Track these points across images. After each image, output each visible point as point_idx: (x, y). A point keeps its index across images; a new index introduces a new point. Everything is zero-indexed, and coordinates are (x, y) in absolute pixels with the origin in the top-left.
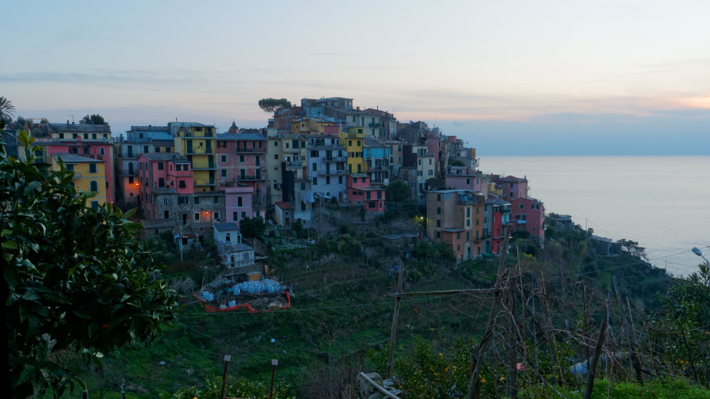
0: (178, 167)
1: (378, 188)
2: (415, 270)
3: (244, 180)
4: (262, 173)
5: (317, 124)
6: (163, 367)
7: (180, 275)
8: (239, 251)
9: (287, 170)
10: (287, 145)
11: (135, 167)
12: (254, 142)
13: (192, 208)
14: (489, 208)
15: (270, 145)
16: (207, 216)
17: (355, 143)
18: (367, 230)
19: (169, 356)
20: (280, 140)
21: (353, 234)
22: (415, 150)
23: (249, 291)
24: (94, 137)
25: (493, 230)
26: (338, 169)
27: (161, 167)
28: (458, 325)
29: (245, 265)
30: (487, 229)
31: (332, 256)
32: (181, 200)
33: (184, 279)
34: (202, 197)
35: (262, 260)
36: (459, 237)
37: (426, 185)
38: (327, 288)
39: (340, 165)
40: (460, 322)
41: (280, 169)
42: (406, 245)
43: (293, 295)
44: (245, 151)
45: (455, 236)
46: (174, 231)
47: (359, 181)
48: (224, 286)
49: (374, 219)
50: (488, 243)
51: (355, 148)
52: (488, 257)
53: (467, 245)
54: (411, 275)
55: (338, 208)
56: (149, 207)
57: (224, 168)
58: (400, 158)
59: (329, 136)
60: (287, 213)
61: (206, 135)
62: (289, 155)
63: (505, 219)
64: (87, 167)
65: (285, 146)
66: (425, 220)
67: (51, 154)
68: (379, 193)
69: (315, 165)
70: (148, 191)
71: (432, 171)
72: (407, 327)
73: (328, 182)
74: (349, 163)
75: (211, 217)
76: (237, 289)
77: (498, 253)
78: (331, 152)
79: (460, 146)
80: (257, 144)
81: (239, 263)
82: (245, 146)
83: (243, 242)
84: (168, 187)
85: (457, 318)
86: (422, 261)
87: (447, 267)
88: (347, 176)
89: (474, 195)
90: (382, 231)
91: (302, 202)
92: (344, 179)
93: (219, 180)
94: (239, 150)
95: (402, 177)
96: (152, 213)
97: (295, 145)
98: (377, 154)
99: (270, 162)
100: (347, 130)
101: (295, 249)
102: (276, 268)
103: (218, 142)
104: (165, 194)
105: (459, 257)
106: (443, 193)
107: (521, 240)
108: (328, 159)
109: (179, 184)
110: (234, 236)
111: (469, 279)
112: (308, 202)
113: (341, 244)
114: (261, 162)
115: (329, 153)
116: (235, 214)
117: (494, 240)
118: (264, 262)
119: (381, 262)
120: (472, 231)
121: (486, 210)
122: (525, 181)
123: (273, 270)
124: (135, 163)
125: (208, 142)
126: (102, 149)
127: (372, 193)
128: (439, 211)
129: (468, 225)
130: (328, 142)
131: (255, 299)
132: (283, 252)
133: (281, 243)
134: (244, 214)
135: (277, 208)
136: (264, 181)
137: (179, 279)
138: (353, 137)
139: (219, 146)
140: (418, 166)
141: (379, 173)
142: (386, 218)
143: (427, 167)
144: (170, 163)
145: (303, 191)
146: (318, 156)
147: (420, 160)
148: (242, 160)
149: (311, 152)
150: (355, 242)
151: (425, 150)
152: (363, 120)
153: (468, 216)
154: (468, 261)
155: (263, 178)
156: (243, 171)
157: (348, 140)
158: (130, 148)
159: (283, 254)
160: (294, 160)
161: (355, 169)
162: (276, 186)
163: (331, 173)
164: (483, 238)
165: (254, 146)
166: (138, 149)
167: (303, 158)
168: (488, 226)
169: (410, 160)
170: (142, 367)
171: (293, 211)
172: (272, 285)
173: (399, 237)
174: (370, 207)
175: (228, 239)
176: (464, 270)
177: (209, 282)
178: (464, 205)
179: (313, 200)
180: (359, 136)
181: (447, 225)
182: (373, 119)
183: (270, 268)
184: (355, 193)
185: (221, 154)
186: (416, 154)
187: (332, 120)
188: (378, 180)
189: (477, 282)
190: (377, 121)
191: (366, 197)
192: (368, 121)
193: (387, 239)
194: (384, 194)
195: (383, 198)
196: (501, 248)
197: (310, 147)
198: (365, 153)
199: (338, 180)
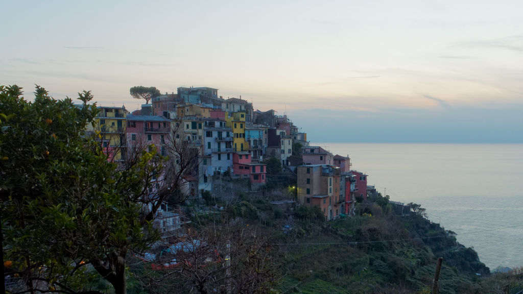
1: (259, 163)
2: (301, 228)
4: (167, 150)
5: (201, 109)
8: (169, 217)
9: (189, 147)
10: (188, 126)
12: (159, 123)
14: (343, 179)
15: (173, 126)
17: (238, 125)
18: (256, 198)
20: (181, 122)
21: (248, 201)
22: (278, 132)
23: (184, 250)
25: (346, 195)
26: (226, 147)
29: (174, 229)
30: (342, 195)
31: (237, 219)
35: (186, 224)
37: (287, 161)
39: (228, 144)
41: (181, 146)
42: (288, 209)
45: (322, 201)
47: (244, 157)
49: (259, 189)
50: (343, 206)
51: (238, 130)
52: (344, 217)
53: (330, 208)
54: (299, 233)
55: (231, 180)
57: (135, 145)
58: (266, 139)
59: (218, 120)
60: (192, 185)
61: (116, 116)
63: (353, 187)
65: (185, 127)
66: (296, 190)
68: (262, 167)
69: (209, 144)
71: (290, 150)
73: (219, 159)
74: (235, 142)
76: (173, 249)
77: (348, 214)
78: (221, 132)
79: (296, 131)
80: (162, 125)
81: (170, 227)
82: (152, 126)
83: (169, 210)
85: (339, 264)
86: (304, 221)
87: (319, 225)
88: (234, 154)
89: (333, 168)
90: (267, 199)
91: (204, 175)
92: (231, 156)
95: (270, 155)
97: (194, 127)
98: (255, 135)
100: (232, 114)
103: (129, 122)
105: (326, 217)
106: (312, 167)
107: (359, 204)
108: (220, 139)
111: (337, 234)
112: (209, 175)
113: (243, 209)
114: (166, 140)
115: (220, 134)
117: (346, 203)
118: (187, 226)
120: (333, 196)
121: (341, 180)
122: (348, 159)
125: (120, 122)
127: (256, 168)
128: (308, 181)
129: (331, 192)
130: (217, 124)
132: (200, 217)
133: (195, 210)
138: (236, 121)
139: (129, 126)
140: (282, 146)
141: (256, 151)
142: (268, 187)
143: (287, 147)
145: (205, 166)
146: (212, 136)
148: (150, 139)
149: (207, 132)
150: (254, 208)
151: (284, 132)
152: (234, 107)
153: (330, 185)
154: (330, 221)
157: (234, 123)
159: (201, 219)
160: (193, 139)
161: (239, 147)
163: (222, 151)
164: (340, 203)
165: (160, 127)
167: (200, 138)
168: (342, 193)
169: (274, 141)
171: (197, 182)
173: (282, 202)
174: (255, 179)
176: (331, 228)
179: (212, 174)
180: (242, 119)
181: (315, 192)
182: (241, 106)
184: (241, 168)
185: (131, 133)
186: (280, 136)
187: (211, 106)
188: (255, 157)
189: (342, 237)
190: (243, 108)
191: (251, 171)
192: (237, 108)
193: (274, 204)
194: (265, 168)
195: (265, 172)
196: (350, 210)
197: (205, 128)
198: (247, 134)
199: (226, 157)
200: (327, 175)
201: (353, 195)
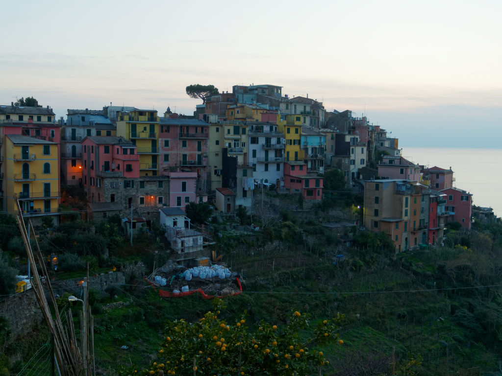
0: (125, 151)
1: (315, 176)
2: (357, 259)
3: (186, 165)
4: (204, 159)
5: (253, 111)
6: (125, 352)
7: (133, 259)
8: (189, 236)
9: (229, 156)
10: (229, 131)
11: (78, 151)
12: (196, 127)
13: (137, 192)
14: (426, 198)
15: (212, 131)
16: (152, 200)
17: (293, 130)
18: (306, 218)
19: (129, 340)
20: (221, 126)
21: (294, 222)
22: (348, 139)
23: (201, 276)
24: (39, 119)
25: (429, 220)
26: (276, 156)
27: (107, 150)
28: (404, 316)
29: (195, 250)
30: (424, 220)
31: (276, 243)
32: (127, 184)
33: (136, 263)
34: (147, 181)
35: (209, 245)
36: (397, 227)
37: (358, 174)
38: (276, 275)
39: (278, 152)
40: (406, 313)
41: (221, 155)
42: (346, 234)
43: (244, 281)
44: (188, 136)
45: (393, 226)
46: (121, 215)
47: (297, 169)
48: (175, 271)
49: (312, 207)
50: (424, 233)
51: (293, 136)
52: (424, 248)
53: (405, 235)
54: (354, 265)
55: (277, 196)
56: (93, 190)
57: (167, 152)
58: (332, 146)
59: (267, 123)
60: (228, 199)
61: (149, 120)
62: (230, 141)
63: (441, 210)
64: (41, 149)
65: (226, 132)
66: (362, 209)
67: (6, 135)
68: (317, 181)
69: (254, 152)
70: (93, 174)
71: (364, 160)
72: (357, 317)
73: (266, 169)
74: (287, 150)
75: (155, 202)
76: (188, 274)
77: (433, 244)
78: (270, 138)
79: (383, 136)
80: (199, 130)
81: (189, 247)
82: (188, 131)
83: (192, 227)
84: (113, 170)
86: (364, 251)
87: (386, 257)
88: (285, 164)
89: (412, 185)
90: (321, 220)
91: (244, 188)
92: (282, 166)
93: (162, 165)
94: (181, 135)
95: (335, 165)
96: (96, 196)
97: (236, 131)
98: (314, 142)
99: (211, 148)
100: (285, 117)
101: (241, 236)
102: (224, 254)
103: (162, 126)
104: (111, 178)
105: (397, 247)
106: (382, 183)
107: (454, 231)
108: (267, 146)
109: (125, 168)
110: (181, 221)
111: (409, 269)
112: (249, 188)
113: (285, 231)
114: (203, 147)
115: (268, 140)
116: (179, 199)
117: (430, 230)
118: (211, 247)
119: (324, 250)
120: (410, 220)
121: (423, 200)
122: (450, 172)
123: (221, 256)
124: (78, 146)
125: (152, 127)
126: (53, 132)
127: (310, 181)
128: (377, 200)
129: (406, 215)
130: (266, 129)
131: (207, 284)
132: (229, 238)
133: (225, 229)
134: (187, 199)
135: (218, 194)
136: (205, 167)
137: (131, 263)
138: (290, 125)
139: (162, 131)
140: (351, 155)
141: (315, 161)
142: (324, 206)
143: (359, 155)
144: (117, 147)
145: (244, 177)
146: (258, 143)
147: (353, 149)
148: (184, 145)
149: (252, 138)
150: (298, 229)
151: (357, 139)
152: (295, 108)
153: (407, 206)
154: (405, 252)
155: (204, 164)
156: (185, 156)
157: (287, 127)
158: (74, 131)
159: (229, 240)
160: (235, 146)
161: (292, 156)
162: (216, 172)
163: (270, 160)
164: (420, 229)
165: (196, 131)
166: (81, 133)
167: (244, 145)
168: (425, 216)
169: (342, 149)
170: (105, 351)
171: (234, 197)
172: (222, 271)
173: (338, 225)
174: (308, 195)
175: (175, 223)
176: (403, 261)
177: (160, 267)
178: (403, 195)
179: (253, 187)
180: (297, 123)
181: (385, 215)
182: (305, 107)
183: (218, 254)
184: (292, 181)
185: (164, 139)
186: (349, 143)
187: (267, 107)
188: (313, 168)
189: (416, 273)
190: (308, 109)
191: (304, 185)
192: (300, 108)
193: (327, 227)
194: (321, 182)
195: (321, 186)
196: (437, 240)
197: (250, 133)
198: (303, 140)
199: (275, 166)
200: (403, 193)
201: (442, 221)
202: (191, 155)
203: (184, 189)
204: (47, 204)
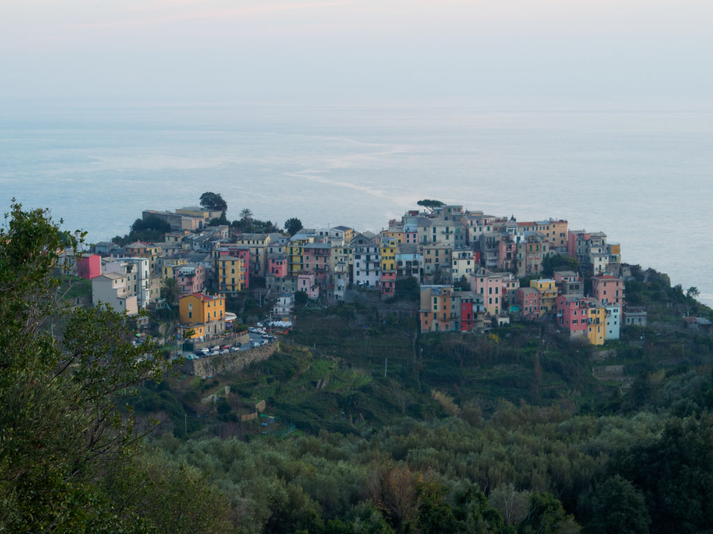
3: (318, 270)
4: (326, 267)
10: (341, 252)
12: (324, 250)
13: (282, 284)
14: (458, 299)
15: (333, 251)
17: (388, 251)
20: (338, 249)
26: (375, 267)
30: (455, 313)
32: (276, 280)
36: (426, 316)
39: (377, 264)
44: (319, 254)
47: (387, 275)
50: (457, 322)
51: (388, 254)
53: (435, 321)
57: (308, 263)
60: (330, 291)
61: (299, 245)
62: (342, 257)
64: (231, 263)
68: (391, 284)
69: (358, 264)
73: (368, 274)
74: (384, 263)
78: (370, 256)
82: (319, 251)
92: (380, 273)
93: (305, 269)
94: (315, 254)
98: (409, 258)
99: (332, 261)
105: (425, 328)
108: (368, 261)
110: (288, 300)
114: (327, 261)
115: (368, 258)
116: (302, 289)
118: (294, 314)
120: (439, 313)
125: (300, 249)
126: (245, 253)
127: (386, 283)
129: (435, 308)
130: (371, 249)
134: (306, 289)
136: (328, 272)
139: (305, 251)
140: (453, 266)
141: (410, 270)
144: (275, 261)
146: (360, 259)
147: (456, 262)
148: (317, 259)
149: (356, 256)
153: (436, 303)
154: (434, 332)
156: (317, 265)
157: (383, 249)
158: (271, 249)
160: (345, 261)
161: (388, 267)
163: (370, 269)
164: (451, 319)
165: (324, 252)
166: (276, 250)
167: (351, 259)
168: (456, 311)
174: (385, 291)
178: (432, 296)
180: (392, 246)
181: (422, 307)
183: (297, 317)
185: (306, 256)
194: (393, 284)
195: (394, 287)
197: (354, 253)
198: (397, 257)
199: (375, 273)
202: (321, 265)
203: (304, 284)
204: (233, 287)
